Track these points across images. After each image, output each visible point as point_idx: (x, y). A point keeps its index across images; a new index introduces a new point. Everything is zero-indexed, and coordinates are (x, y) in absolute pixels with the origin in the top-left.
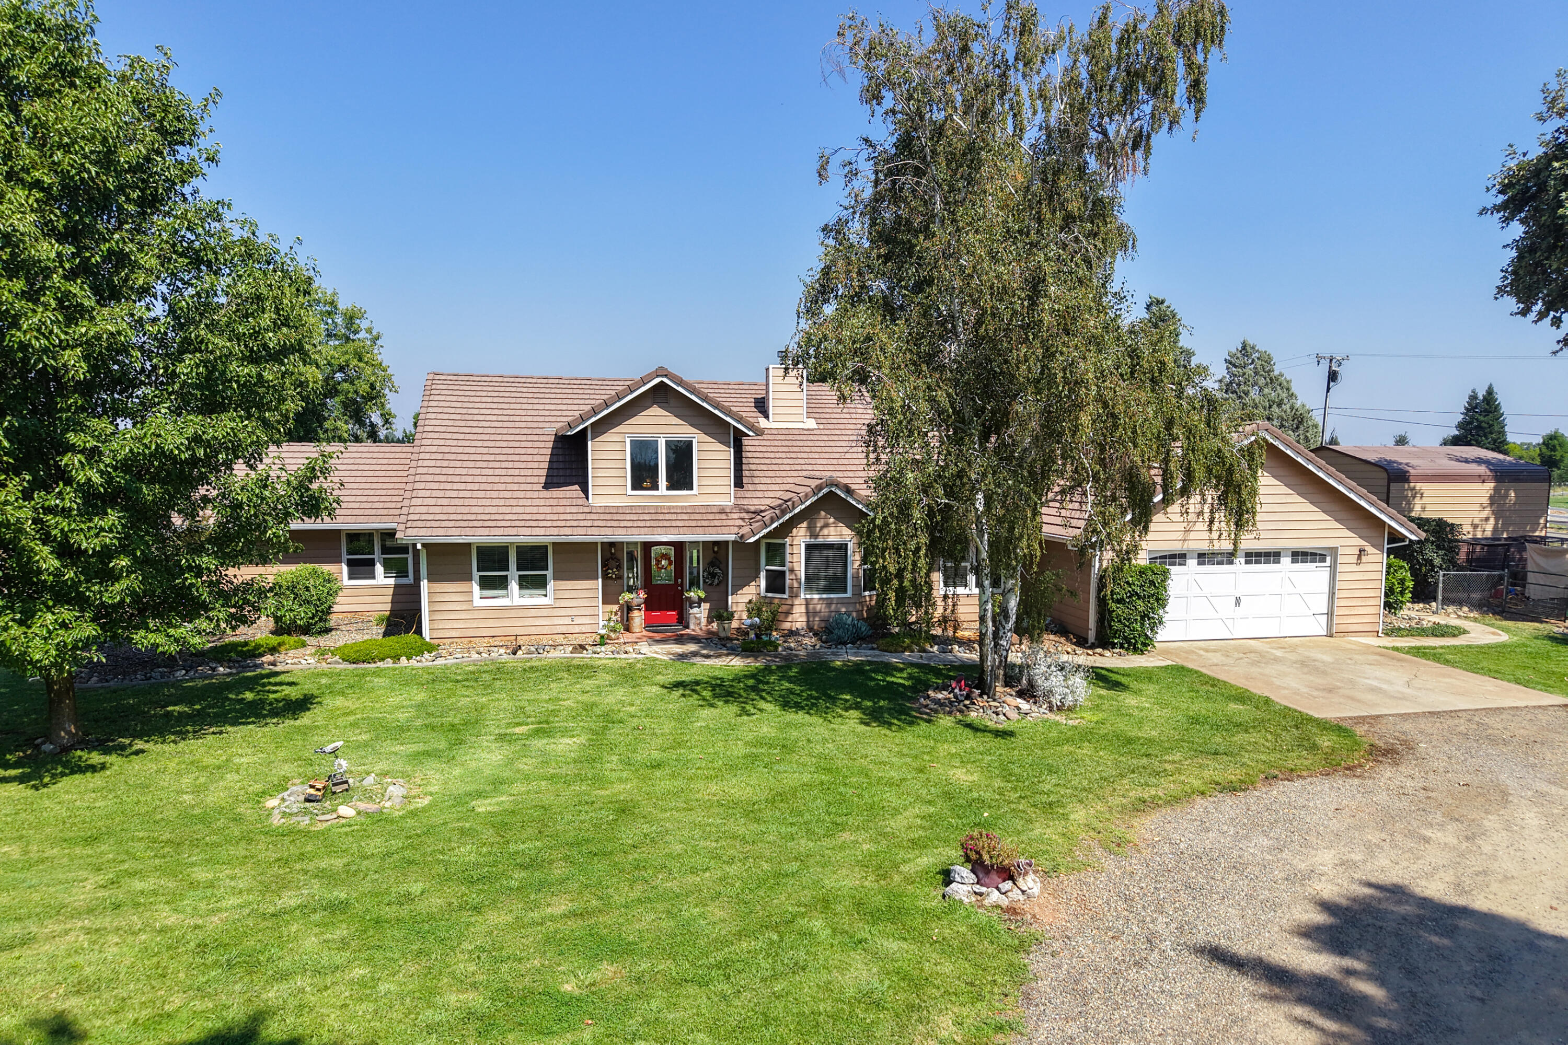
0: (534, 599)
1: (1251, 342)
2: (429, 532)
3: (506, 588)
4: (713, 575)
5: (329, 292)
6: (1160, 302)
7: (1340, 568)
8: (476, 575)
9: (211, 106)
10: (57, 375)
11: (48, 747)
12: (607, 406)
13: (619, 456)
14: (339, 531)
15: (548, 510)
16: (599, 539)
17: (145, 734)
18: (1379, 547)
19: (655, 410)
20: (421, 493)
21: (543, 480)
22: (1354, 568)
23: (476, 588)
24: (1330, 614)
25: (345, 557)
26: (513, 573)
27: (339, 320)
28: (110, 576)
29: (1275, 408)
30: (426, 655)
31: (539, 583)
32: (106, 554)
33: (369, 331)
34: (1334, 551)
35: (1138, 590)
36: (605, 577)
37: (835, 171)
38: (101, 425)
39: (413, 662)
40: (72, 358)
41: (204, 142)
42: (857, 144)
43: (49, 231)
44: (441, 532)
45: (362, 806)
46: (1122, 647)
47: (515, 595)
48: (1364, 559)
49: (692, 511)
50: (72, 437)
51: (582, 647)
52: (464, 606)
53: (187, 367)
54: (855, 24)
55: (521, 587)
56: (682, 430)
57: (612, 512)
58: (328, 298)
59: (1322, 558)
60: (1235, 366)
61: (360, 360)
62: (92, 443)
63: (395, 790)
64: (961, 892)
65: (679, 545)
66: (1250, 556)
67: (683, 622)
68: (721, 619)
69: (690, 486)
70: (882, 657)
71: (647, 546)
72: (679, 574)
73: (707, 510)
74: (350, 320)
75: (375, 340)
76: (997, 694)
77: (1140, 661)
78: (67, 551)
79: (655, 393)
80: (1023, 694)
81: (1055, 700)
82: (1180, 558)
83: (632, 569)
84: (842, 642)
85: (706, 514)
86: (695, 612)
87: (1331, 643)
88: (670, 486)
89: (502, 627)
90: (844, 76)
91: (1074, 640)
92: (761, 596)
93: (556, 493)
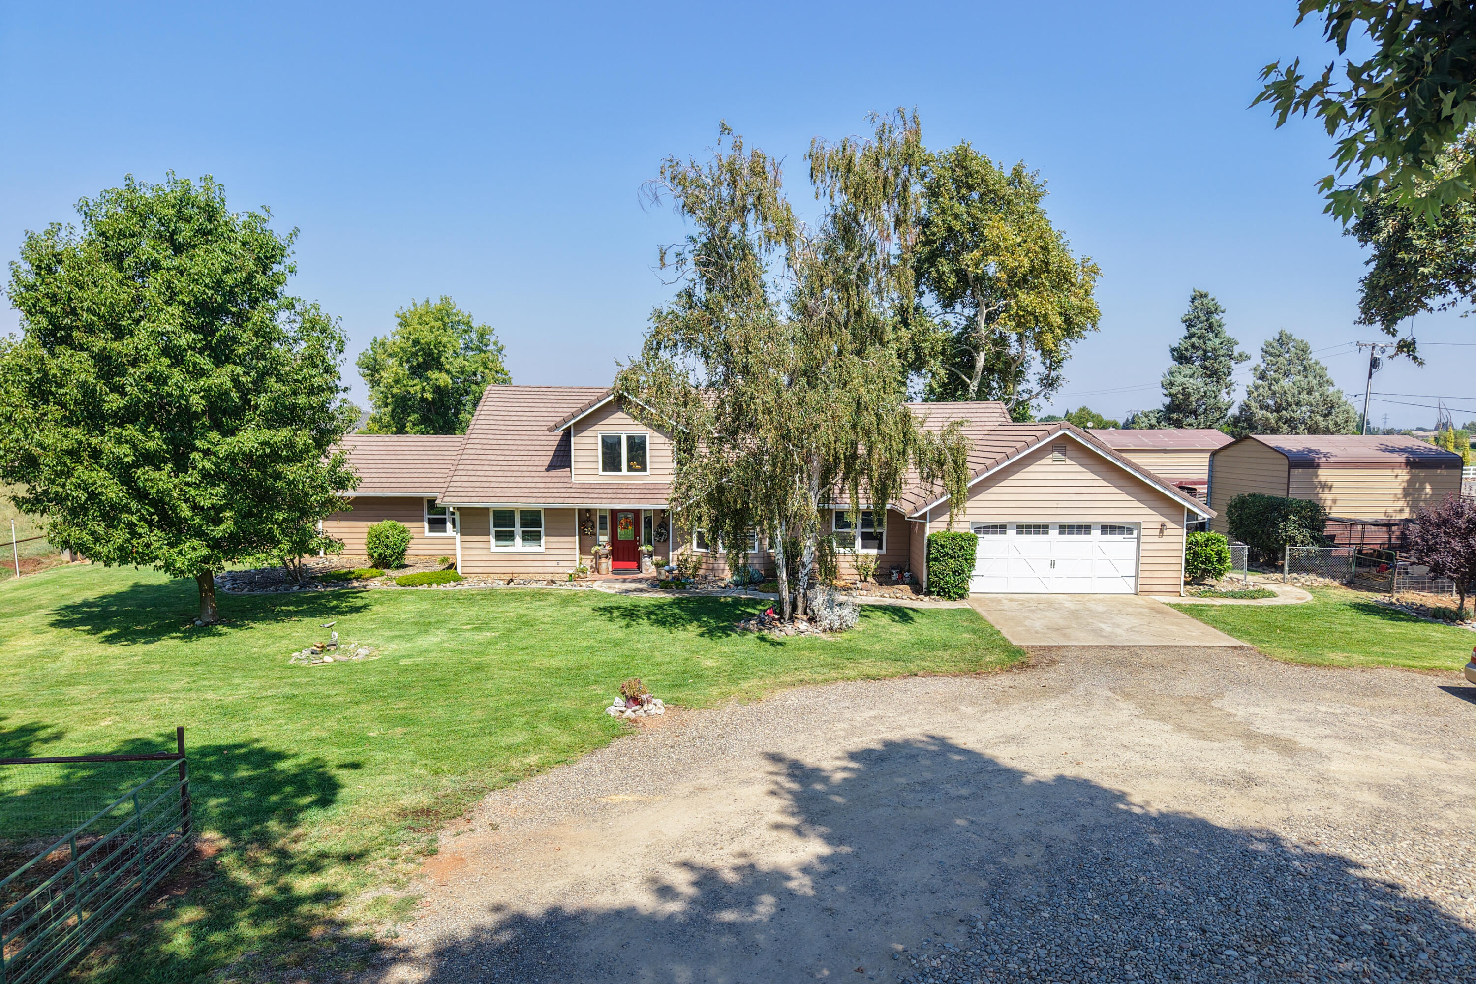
0: (532, 548)
1: (1288, 332)
2: (459, 499)
3: (513, 540)
4: (661, 535)
5: (467, 314)
6: (1203, 296)
7: (1143, 539)
8: (493, 530)
9: (294, 238)
11: (198, 623)
12: (583, 412)
13: (593, 447)
14: (422, 498)
15: (543, 485)
16: (577, 507)
17: (255, 619)
18: (1180, 523)
19: (618, 415)
20: (460, 473)
21: (547, 463)
22: (1157, 539)
23: (492, 539)
24: (1137, 577)
25: (426, 516)
26: (518, 530)
27: (474, 335)
28: (218, 522)
29: (1304, 395)
30: (452, 583)
31: (535, 537)
32: (217, 509)
33: (496, 344)
34: (1138, 525)
35: (950, 552)
36: (582, 534)
37: (670, 259)
38: (214, 436)
39: (441, 588)
40: (196, 399)
41: (288, 261)
42: (684, 241)
44: (467, 499)
45: (338, 657)
46: (938, 594)
47: (518, 545)
48: (1165, 533)
49: (646, 487)
50: (198, 443)
51: (553, 582)
52: (485, 551)
53: (263, 400)
54: (674, 164)
55: (524, 539)
56: (638, 429)
57: (584, 487)
58: (465, 320)
59: (1130, 531)
60: (1271, 355)
61: (486, 367)
62: (207, 446)
63: (362, 652)
64: (612, 711)
65: (636, 512)
66: (1064, 529)
67: (639, 568)
68: (658, 566)
69: (645, 469)
70: (759, 596)
71: (614, 512)
72: (637, 533)
73: (655, 487)
74: (482, 336)
75: (500, 351)
76: (792, 619)
77: (945, 604)
78: (195, 507)
79: (620, 402)
80: (812, 620)
81: (825, 624)
82: (1001, 528)
83: (603, 526)
84: (737, 584)
85: (651, 490)
86: (646, 561)
87: (1139, 600)
88: (630, 469)
89: (509, 567)
90: (671, 198)
91: (917, 590)
92: (692, 550)
93: (553, 473)
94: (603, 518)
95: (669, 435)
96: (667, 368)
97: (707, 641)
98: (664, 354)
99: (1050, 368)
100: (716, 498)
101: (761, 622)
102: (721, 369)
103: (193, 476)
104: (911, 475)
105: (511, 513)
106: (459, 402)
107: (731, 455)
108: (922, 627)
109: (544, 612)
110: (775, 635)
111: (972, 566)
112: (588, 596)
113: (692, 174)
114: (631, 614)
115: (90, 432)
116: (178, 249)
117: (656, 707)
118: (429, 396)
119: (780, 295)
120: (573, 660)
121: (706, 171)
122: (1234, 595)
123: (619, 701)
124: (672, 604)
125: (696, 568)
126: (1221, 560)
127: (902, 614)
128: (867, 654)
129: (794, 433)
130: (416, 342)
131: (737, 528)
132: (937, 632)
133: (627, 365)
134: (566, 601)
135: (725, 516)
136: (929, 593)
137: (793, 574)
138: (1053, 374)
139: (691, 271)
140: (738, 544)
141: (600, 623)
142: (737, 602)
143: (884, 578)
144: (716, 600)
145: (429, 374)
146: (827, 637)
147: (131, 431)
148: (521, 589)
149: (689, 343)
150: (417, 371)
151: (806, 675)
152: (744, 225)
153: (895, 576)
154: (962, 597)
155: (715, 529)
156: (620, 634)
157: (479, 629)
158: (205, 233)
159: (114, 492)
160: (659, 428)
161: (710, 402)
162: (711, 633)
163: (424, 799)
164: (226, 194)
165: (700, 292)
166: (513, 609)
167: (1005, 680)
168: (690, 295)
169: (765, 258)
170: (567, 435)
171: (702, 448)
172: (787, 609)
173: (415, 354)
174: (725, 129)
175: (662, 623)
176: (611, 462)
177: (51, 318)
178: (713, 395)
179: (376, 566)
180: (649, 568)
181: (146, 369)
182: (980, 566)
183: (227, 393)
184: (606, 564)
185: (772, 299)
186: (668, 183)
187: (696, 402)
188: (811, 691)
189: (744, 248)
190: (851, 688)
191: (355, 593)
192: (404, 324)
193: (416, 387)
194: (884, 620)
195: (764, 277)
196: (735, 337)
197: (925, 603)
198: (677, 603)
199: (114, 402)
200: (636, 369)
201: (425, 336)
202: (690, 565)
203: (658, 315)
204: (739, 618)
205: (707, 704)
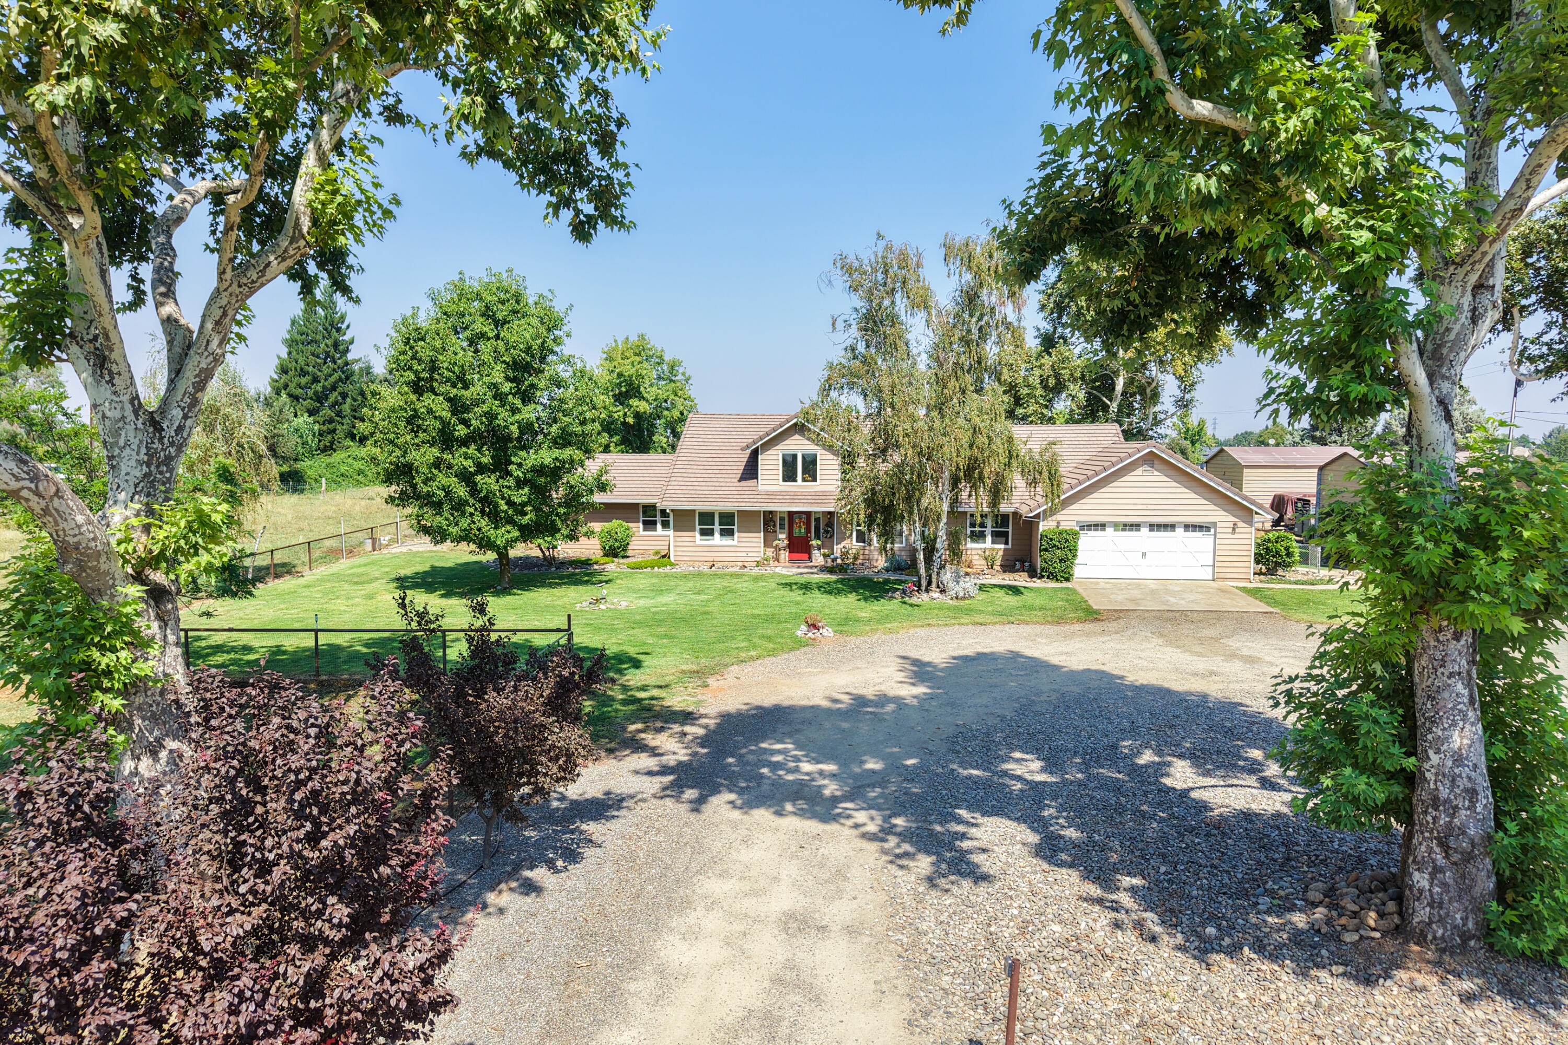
0: (727, 541)
2: (673, 503)
3: (713, 535)
4: (827, 532)
5: (659, 349)
7: (1218, 536)
8: (698, 527)
9: (568, 311)
10: (509, 435)
11: (499, 587)
12: (768, 435)
13: (775, 463)
14: (638, 504)
15: (739, 493)
16: (762, 510)
17: (543, 585)
18: (1249, 523)
19: (797, 437)
20: (673, 483)
21: (739, 476)
22: (1231, 536)
23: (697, 535)
24: (1214, 566)
25: (642, 519)
26: (717, 527)
28: (524, 514)
30: (669, 567)
31: (730, 533)
32: (524, 504)
33: (683, 374)
34: (1215, 525)
35: (1058, 544)
36: (766, 531)
37: (840, 325)
38: (523, 453)
39: (661, 570)
40: (514, 429)
41: (565, 328)
42: (850, 311)
43: (508, 379)
44: (679, 503)
45: (609, 606)
46: (1048, 577)
47: (717, 539)
48: (1237, 531)
49: (816, 494)
50: (513, 459)
51: (744, 567)
52: (692, 544)
53: (554, 429)
54: (843, 258)
55: (721, 535)
56: (812, 449)
57: (769, 494)
58: (658, 354)
59: (1208, 529)
61: (676, 395)
62: (520, 461)
63: (624, 604)
64: (799, 633)
65: (808, 514)
66: (1153, 527)
67: (810, 559)
68: (825, 556)
69: (815, 480)
70: (904, 578)
71: (791, 514)
72: (808, 530)
73: (824, 494)
74: (672, 367)
75: (687, 380)
76: (927, 591)
77: (1052, 584)
78: (510, 503)
79: (799, 429)
80: (943, 591)
81: (953, 593)
82: (1102, 526)
83: (782, 527)
84: (887, 570)
85: (822, 496)
86: (816, 553)
87: (1213, 584)
88: (804, 480)
89: (710, 556)
90: (840, 281)
91: (1033, 574)
92: (853, 544)
93: (743, 483)
94: (782, 519)
95: (836, 453)
96: (836, 405)
97: (863, 603)
98: (834, 394)
99: (1185, 391)
100: (870, 502)
101: (904, 592)
102: (875, 404)
103: (511, 482)
104: (1017, 480)
105: (712, 515)
106: (653, 425)
107: (883, 467)
108: (1028, 598)
109: (742, 585)
110: (914, 600)
111: (1074, 556)
112: (772, 576)
113: (856, 264)
114: (806, 587)
115: (443, 451)
116: (497, 323)
117: (828, 632)
118: (630, 420)
119: (921, 348)
120: (768, 611)
121: (866, 262)
122: (1296, 583)
123: (804, 628)
124: (836, 582)
125: (855, 558)
126: (1289, 555)
127: (1015, 590)
128: (981, 612)
129: (925, 451)
130: (620, 375)
131: (886, 522)
132: (1039, 601)
133: (808, 404)
134: (756, 579)
135: (876, 512)
136: (1042, 577)
137: (929, 560)
138: (1187, 396)
139: (854, 331)
140: (887, 534)
141: (785, 592)
142: (887, 581)
143: (1008, 567)
144: (871, 580)
145: (631, 402)
146: (955, 602)
147: (472, 450)
148: (720, 572)
149: (852, 386)
150: (621, 398)
151: (933, 622)
152: (893, 302)
153: (1018, 566)
154: (1067, 580)
155: (871, 520)
156: (799, 598)
157: (699, 593)
158: (515, 312)
159: (462, 491)
160: (830, 448)
161: (866, 429)
162: (866, 599)
163: (695, 667)
164: (527, 283)
165: (861, 347)
166: (719, 583)
167: (1077, 627)
168: (853, 349)
169: (910, 321)
170: (755, 454)
171: (861, 462)
172: (924, 583)
173: (620, 385)
174: (880, 236)
175: (830, 593)
176: (789, 475)
177: (416, 373)
178: (869, 423)
179: (606, 555)
180: (818, 558)
181: (485, 408)
182: (1081, 557)
183: (532, 424)
184: (784, 555)
185: (914, 351)
186: (839, 272)
187: (857, 428)
188: (934, 630)
189: (893, 319)
190: (963, 628)
191: (600, 573)
192: (610, 359)
193: (619, 412)
194: (1000, 593)
195: (909, 336)
196: (885, 383)
197: (1038, 583)
198: (841, 581)
199: (461, 431)
200: (814, 406)
201: (629, 370)
202: (851, 556)
203: (831, 367)
204: (887, 591)
205: (861, 634)
